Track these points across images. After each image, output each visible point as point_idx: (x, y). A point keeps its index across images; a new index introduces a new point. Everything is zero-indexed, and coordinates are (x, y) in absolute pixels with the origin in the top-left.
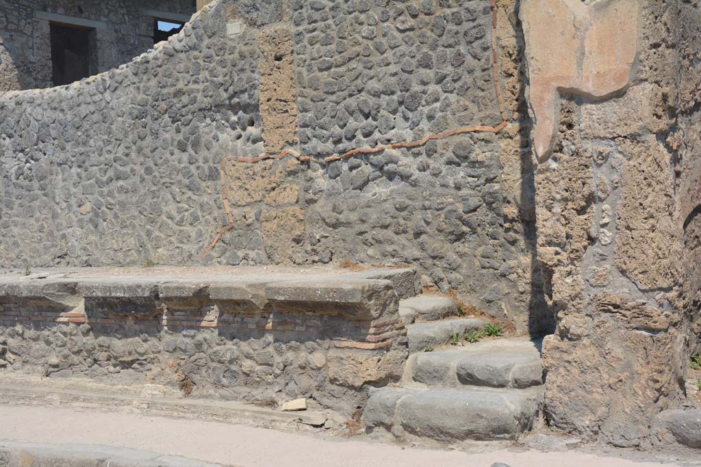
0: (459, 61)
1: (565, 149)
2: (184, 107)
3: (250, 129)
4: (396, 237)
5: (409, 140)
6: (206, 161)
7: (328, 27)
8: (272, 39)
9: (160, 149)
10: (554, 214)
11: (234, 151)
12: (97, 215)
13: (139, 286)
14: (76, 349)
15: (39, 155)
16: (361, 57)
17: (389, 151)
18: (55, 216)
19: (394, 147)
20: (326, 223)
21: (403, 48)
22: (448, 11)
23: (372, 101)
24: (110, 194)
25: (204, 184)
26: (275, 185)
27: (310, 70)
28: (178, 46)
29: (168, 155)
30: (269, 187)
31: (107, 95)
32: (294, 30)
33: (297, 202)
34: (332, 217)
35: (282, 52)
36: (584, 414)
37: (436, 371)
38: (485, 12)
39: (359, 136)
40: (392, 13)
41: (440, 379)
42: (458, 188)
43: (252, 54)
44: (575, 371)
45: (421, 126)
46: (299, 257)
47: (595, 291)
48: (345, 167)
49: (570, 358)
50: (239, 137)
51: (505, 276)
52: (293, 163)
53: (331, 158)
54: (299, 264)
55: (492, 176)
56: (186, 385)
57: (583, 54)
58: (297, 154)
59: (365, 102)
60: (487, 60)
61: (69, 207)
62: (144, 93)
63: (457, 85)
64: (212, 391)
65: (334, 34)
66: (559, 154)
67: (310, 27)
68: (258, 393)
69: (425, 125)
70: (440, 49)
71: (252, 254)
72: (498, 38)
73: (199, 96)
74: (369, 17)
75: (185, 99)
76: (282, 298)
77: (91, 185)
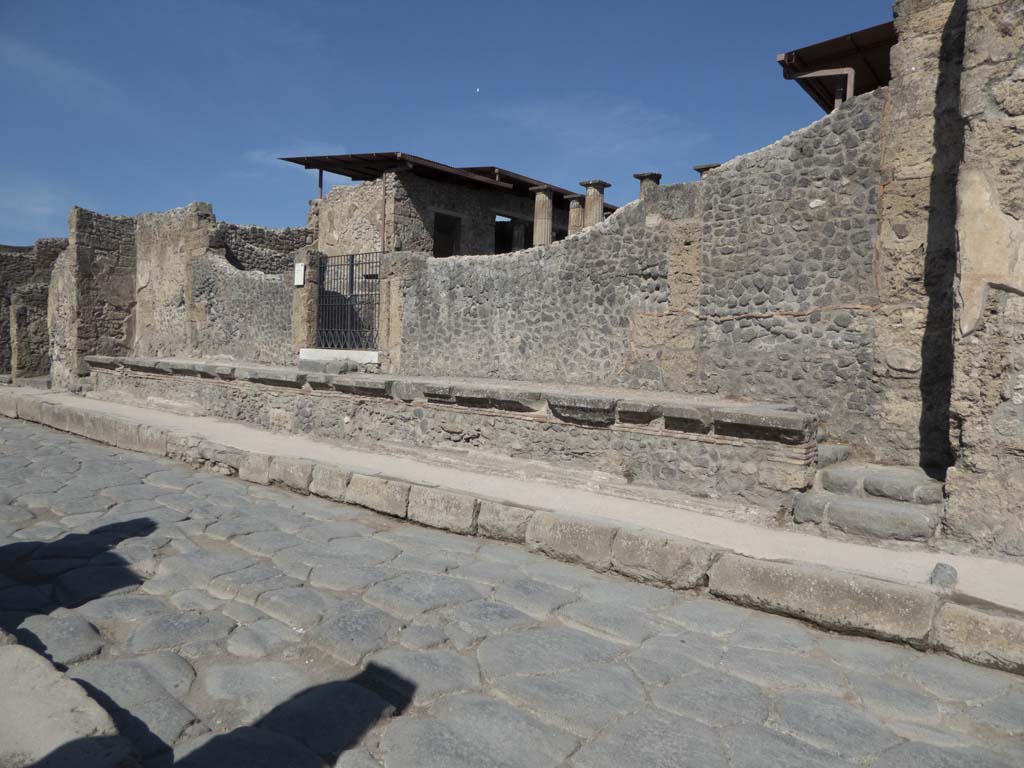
0: (845, 255)
1: (988, 330)
2: (604, 273)
3: (656, 292)
4: (776, 380)
5: (796, 310)
6: (618, 312)
7: (734, 223)
8: (684, 230)
9: (581, 302)
10: (971, 378)
11: (643, 307)
12: (524, 343)
13: (600, 401)
14: (536, 440)
15: (483, 300)
16: (759, 247)
17: (777, 316)
18: (491, 342)
19: (782, 315)
20: (717, 365)
21: (798, 243)
22: (839, 220)
23: (766, 279)
24: (538, 331)
25: (615, 329)
26: (675, 334)
27: (714, 253)
28: (603, 230)
29: (587, 307)
30: (671, 336)
31: (542, 263)
32: (702, 224)
33: (693, 347)
34: (722, 361)
35: (691, 239)
36: (981, 528)
37: (846, 485)
38: (872, 221)
39: (752, 303)
40: (789, 217)
41: (849, 491)
42: (836, 347)
43: (666, 239)
44: (978, 497)
45: (807, 301)
46: (690, 388)
47: (1004, 438)
48: (737, 325)
49: (974, 487)
50: (647, 298)
51: (869, 416)
52: (692, 320)
53: (725, 318)
54: (691, 393)
55: (866, 342)
56: (629, 476)
57: (1016, 259)
58: (697, 313)
59: (761, 280)
60: (871, 257)
61: (504, 337)
62: (572, 261)
63: (842, 273)
64: (651, 482)
65: (737, 229)
66: (980, 333)
67: (718, 223)
68: (692, 487)
69: (811, 300)
70: (829, 246)
71: (652, 383)
72: (882, 243)
73: (617, 267)
74: (769, 219)
75: (605, 268)
76: (729, 421)
77: (523, 324)
